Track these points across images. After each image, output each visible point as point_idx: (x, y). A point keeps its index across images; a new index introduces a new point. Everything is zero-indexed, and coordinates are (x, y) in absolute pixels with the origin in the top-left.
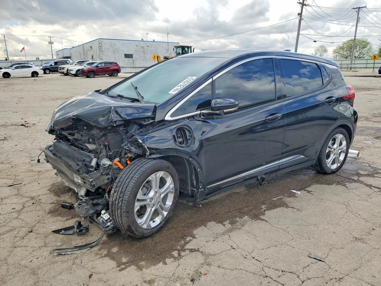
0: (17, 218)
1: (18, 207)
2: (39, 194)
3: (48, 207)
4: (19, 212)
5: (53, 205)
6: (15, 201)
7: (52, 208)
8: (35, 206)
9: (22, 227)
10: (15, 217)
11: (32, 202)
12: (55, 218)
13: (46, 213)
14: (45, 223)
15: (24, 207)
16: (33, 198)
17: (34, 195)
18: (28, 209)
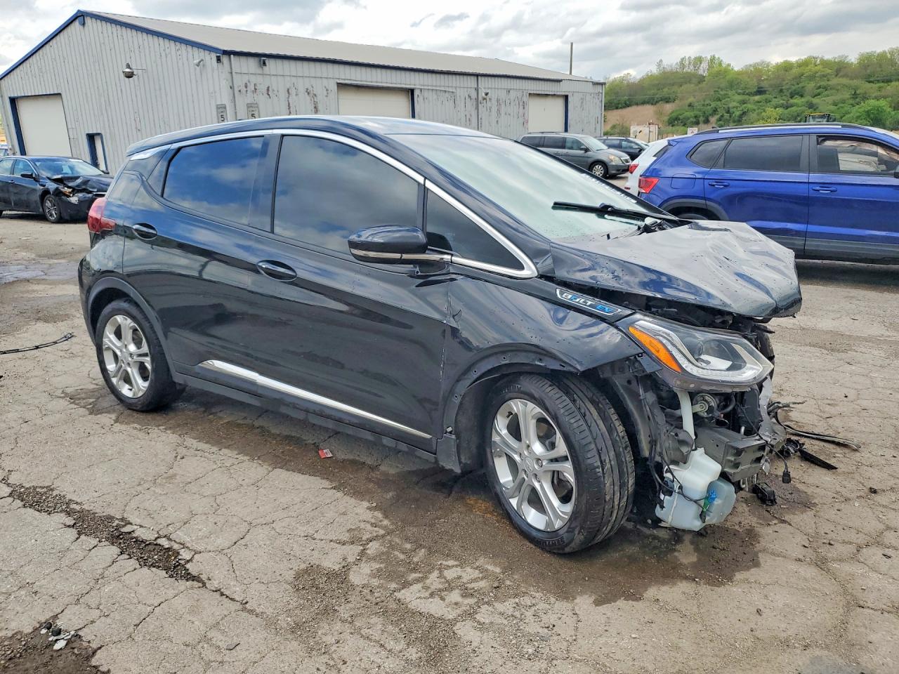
0: (888, 528)
1: (874, 555)
2: (793, 566)
3: (803, 519)
4: (877, 541)
5: (787, 518)
6: (874, 580)
7: (797, 512)
8: (829, 536)
9: (884, 506)
10: (892, 532)
11: (831, 553)
12: (809, 491)
13: (818, 509)
14: (837, 493)
15: (859, 548)
16: (821, 563)
17: (809, 572)
18: (852, 536)
